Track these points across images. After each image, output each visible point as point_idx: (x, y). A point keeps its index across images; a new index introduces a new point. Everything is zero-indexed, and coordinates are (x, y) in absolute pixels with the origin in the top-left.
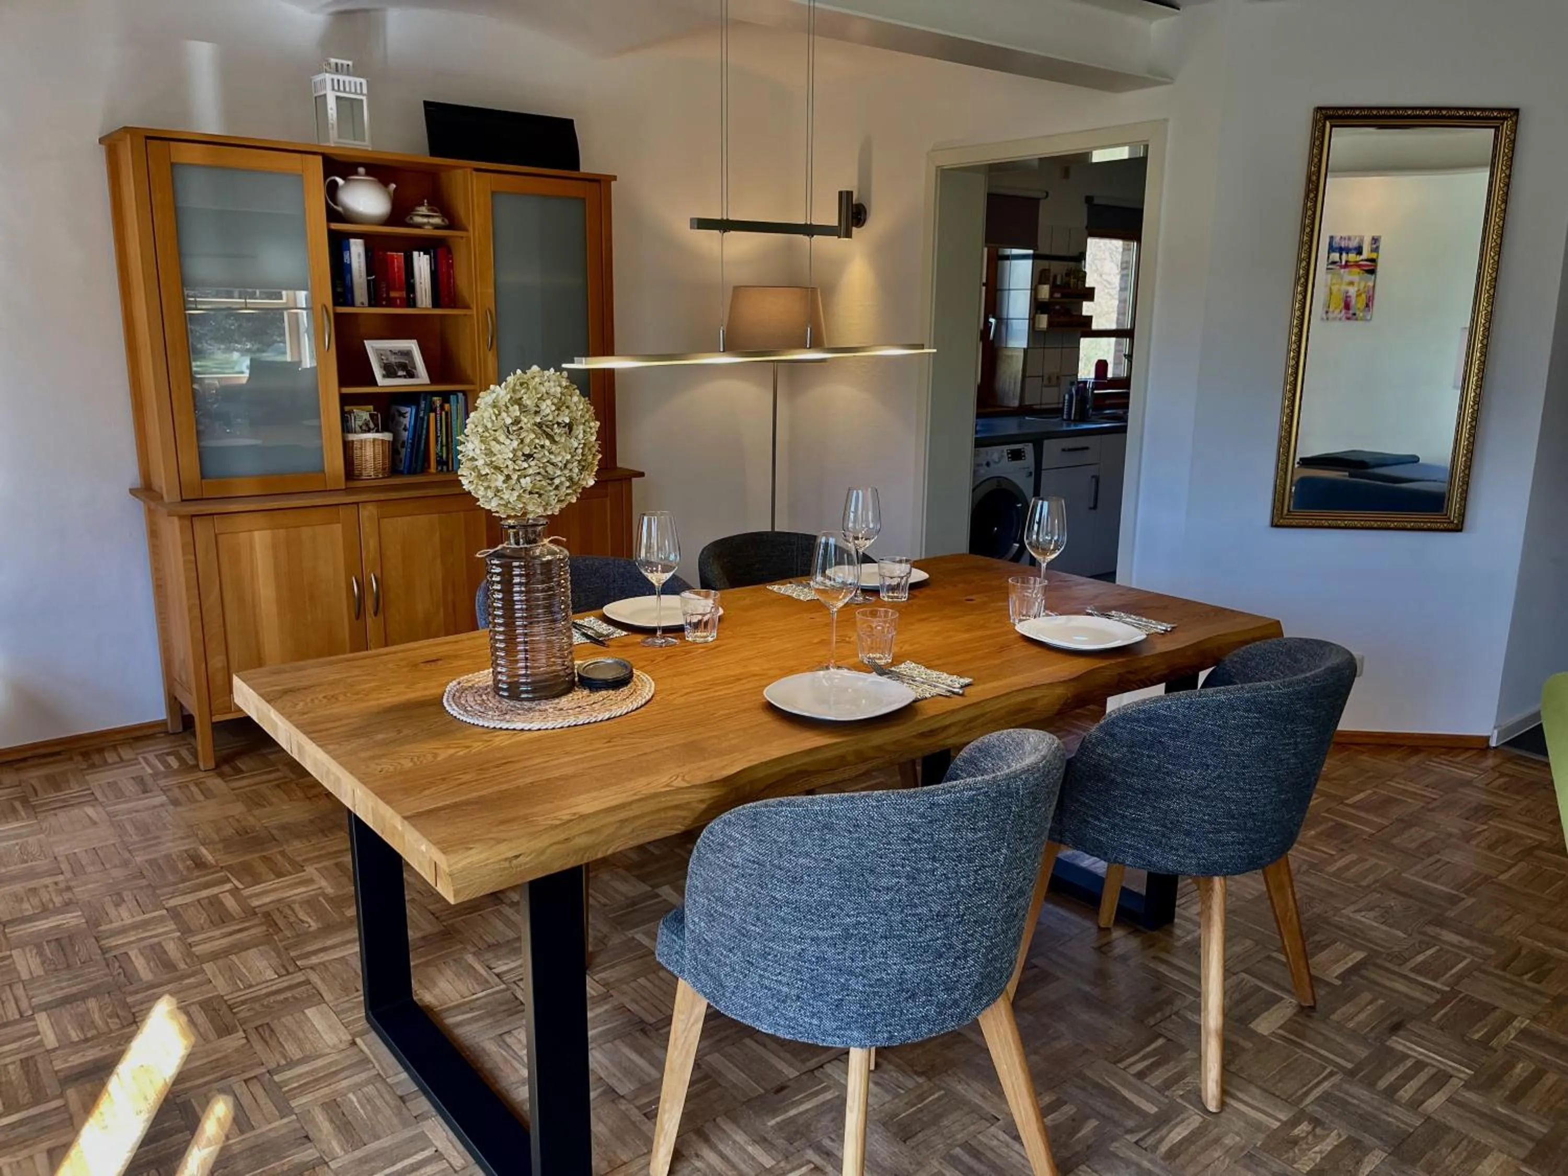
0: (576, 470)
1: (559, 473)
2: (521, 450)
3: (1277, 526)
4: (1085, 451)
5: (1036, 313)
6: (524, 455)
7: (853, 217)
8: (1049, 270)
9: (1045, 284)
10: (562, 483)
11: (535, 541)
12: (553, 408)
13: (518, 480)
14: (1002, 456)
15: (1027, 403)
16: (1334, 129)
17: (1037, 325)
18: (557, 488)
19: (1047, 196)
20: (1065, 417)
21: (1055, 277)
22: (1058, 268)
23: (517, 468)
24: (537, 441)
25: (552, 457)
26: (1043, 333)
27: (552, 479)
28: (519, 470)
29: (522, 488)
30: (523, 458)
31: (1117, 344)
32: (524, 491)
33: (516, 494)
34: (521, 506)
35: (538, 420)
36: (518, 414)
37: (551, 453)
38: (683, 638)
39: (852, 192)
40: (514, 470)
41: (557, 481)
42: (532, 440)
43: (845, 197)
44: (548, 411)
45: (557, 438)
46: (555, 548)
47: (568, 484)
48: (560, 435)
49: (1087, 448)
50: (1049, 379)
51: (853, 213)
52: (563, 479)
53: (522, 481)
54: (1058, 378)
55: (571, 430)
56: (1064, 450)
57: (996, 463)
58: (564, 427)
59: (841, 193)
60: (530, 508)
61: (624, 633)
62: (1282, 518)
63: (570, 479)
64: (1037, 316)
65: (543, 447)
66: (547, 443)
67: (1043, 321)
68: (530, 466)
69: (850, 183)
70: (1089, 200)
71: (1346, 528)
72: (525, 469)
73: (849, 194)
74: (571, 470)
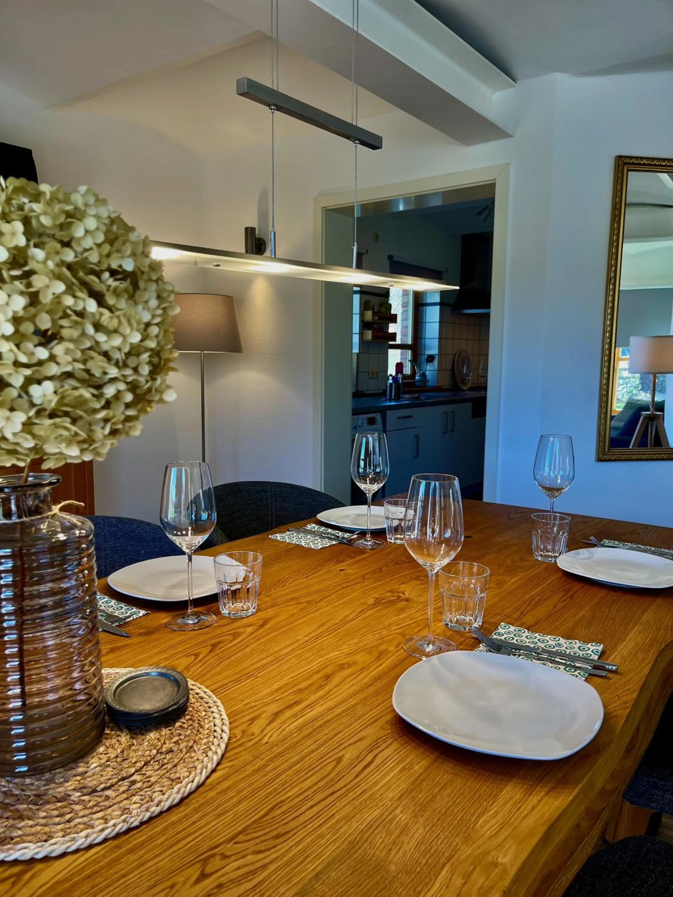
0: (145, 370)
1: (113, 372)
2: (32, 319)
3: (601, 461)
4: (411, 419)
5: (363, 329)
6: (37, 332)
7: (256, 248)
8: (369, 301)
9: (368, 310)
10: (118, 396)
11: (37, 511)
12: (101, 238)
13: (25, 388)
14: (364, 422)
15: (360, 390)
16: (629, 173)
17: (364, 338)
18: (108, 405)
19: (367, 253)
20: (388, 397)
21: (373, 307)
22: (374, 301)
23: (23, 359)
24: (69, 301)
25: (101, 338)
26: (368, 342)
27: (99, 387)
28: (27, 366)
29: (32, 405)
30: (36, 339)
31: (402, 354)
32: (39, 413)
33: (20, 417)
34: (31, 444)
35: (69, 256)
36: (22, 241)
37: (98, 327)
38: (218, 613)
39: (255, 229)
40: (17, 364)
41: (110, 391)
42: (58, 298)
43: (250, 232)
44: (88, 242)
45: (111, 300)
46: (74, 519)
47: (129, 397)
48: (116, 293)
49: (411, 416)
50: (373, 373)
51: (256, 245)
52: (122, 386)
53: (35, 391)
54: (377, 373)
55: (135, 286)
56: (398, 418)
57: (360, 426)
58: (124, 279)
59: (246, 229)
60: (50, 448)
61: (142, 612)
62: (604, 454)
63: (133, 387)
64: (364, 331)
65: (81, 314)
66: (92, 306)
67: (369, 334)
68: (52, 358)
69: (253, 223)
70: (390, 258)
71: (647, 460)
72: (41, 363)
73: (253, 229)
74: (136, 370)
